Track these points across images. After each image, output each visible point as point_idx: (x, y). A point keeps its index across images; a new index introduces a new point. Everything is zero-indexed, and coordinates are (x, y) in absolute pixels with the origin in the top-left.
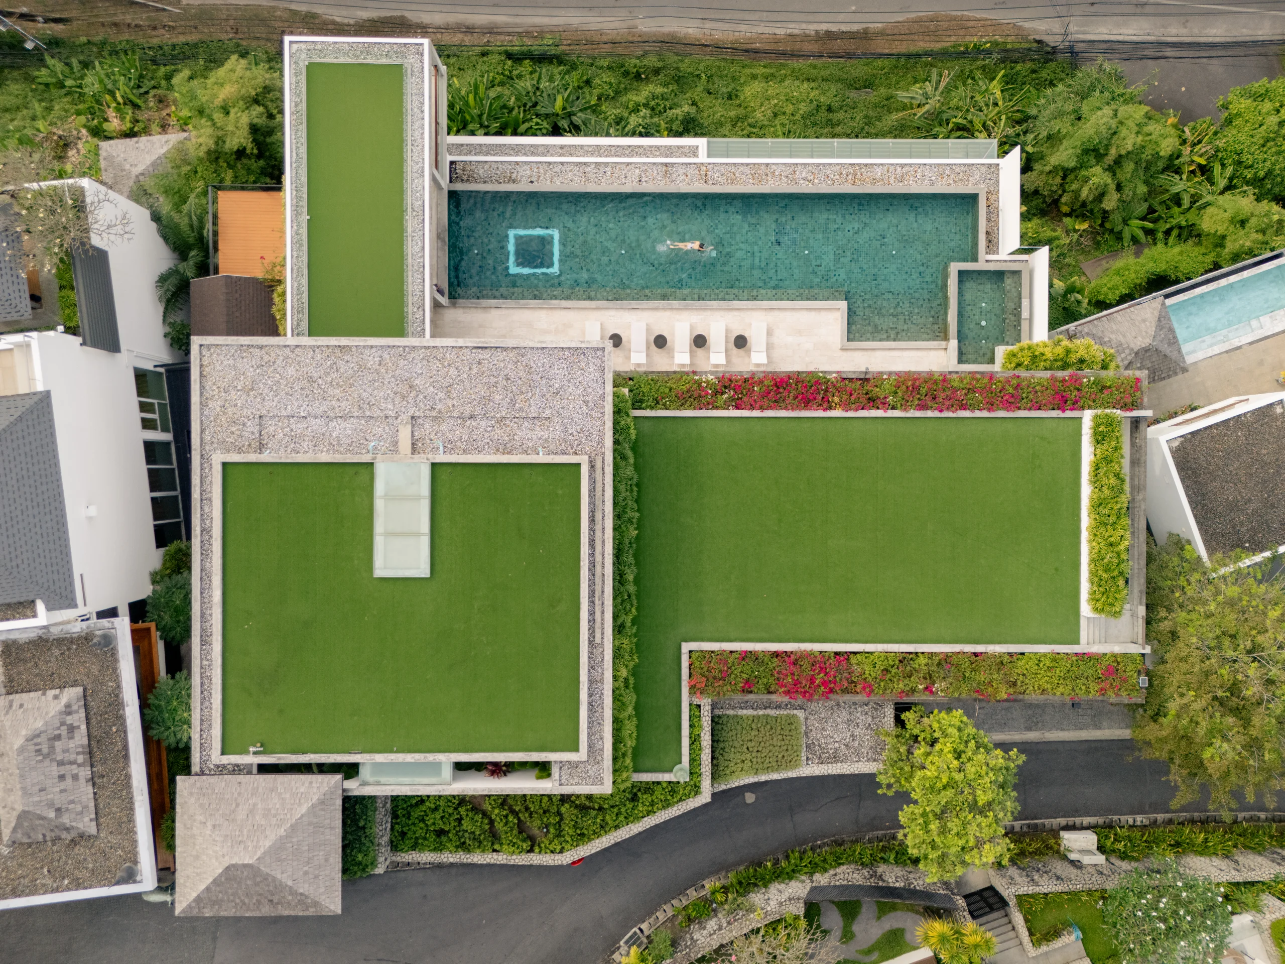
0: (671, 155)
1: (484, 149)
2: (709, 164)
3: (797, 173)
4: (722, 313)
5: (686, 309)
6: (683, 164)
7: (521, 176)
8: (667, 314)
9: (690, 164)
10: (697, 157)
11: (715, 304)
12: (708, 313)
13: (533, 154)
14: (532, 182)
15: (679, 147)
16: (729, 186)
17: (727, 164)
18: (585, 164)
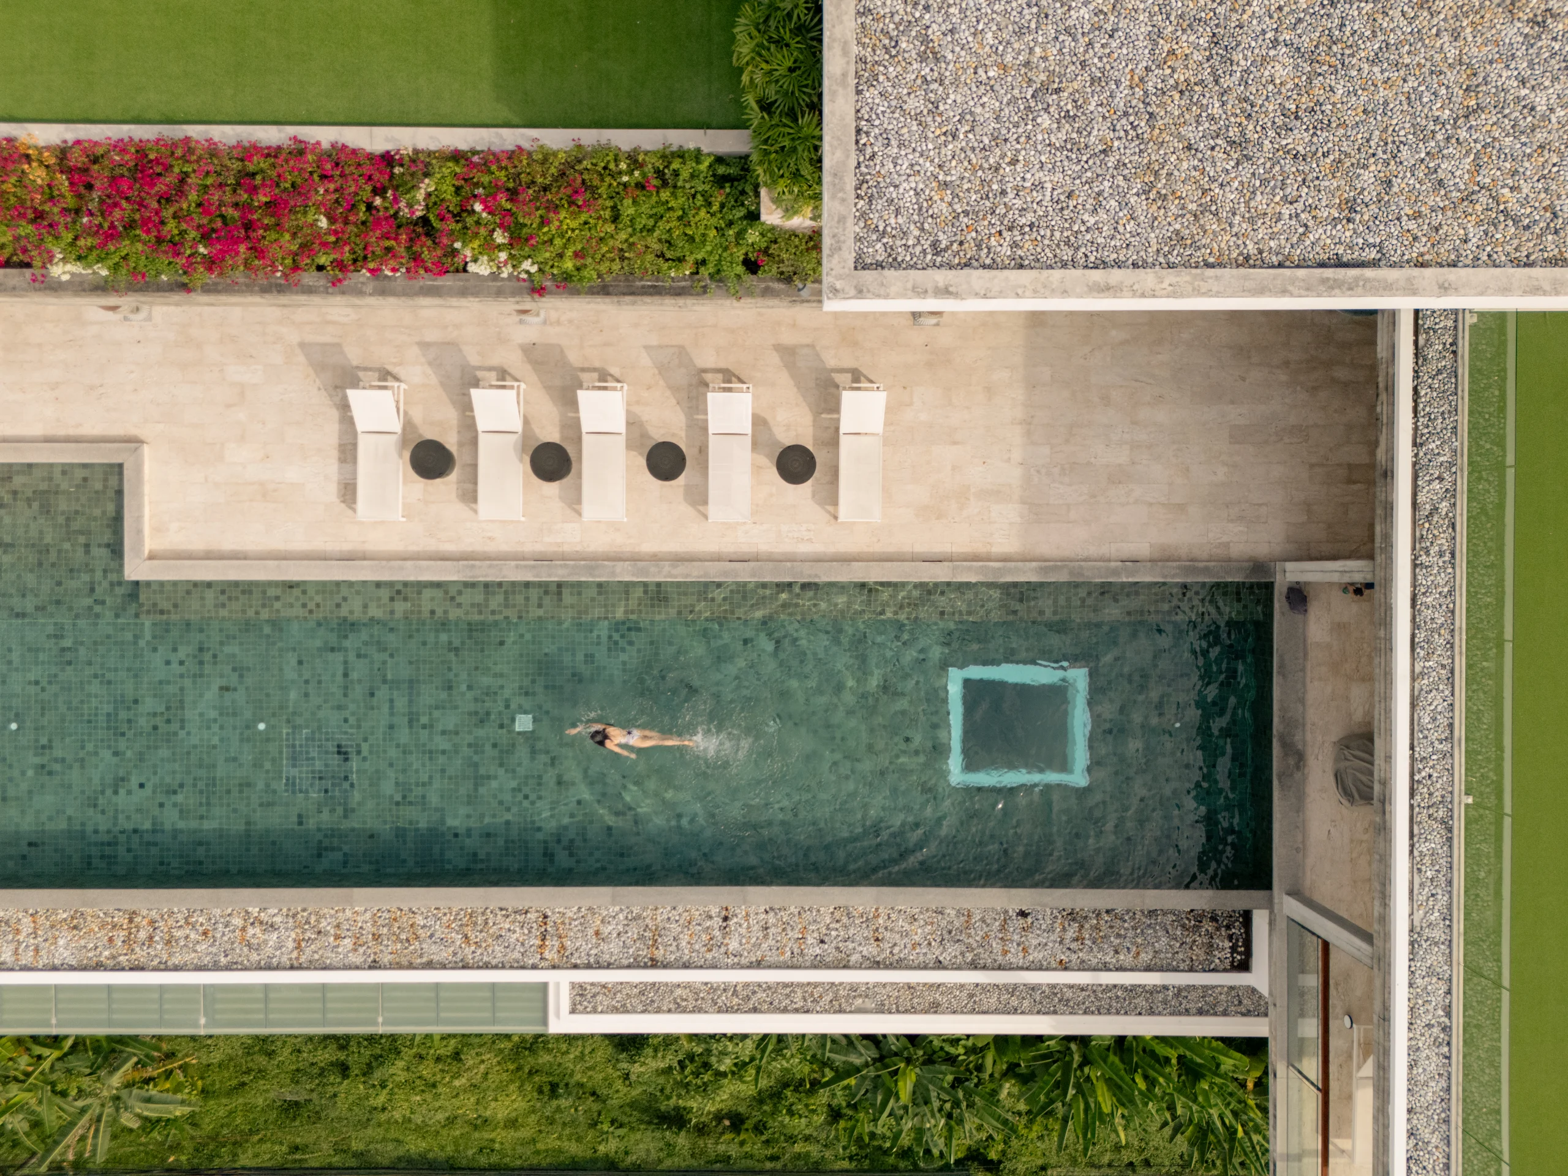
0: (644, 989)
1: (1141, 1002)
2: (534, 967)
3: (290, 945)
4: (491, 548)
5: (594, 560)
6: (608, 966)
7: (1049, 931)
8: (648, 547)
9: (589, 966)
10: (573, 985)
11: (513, 574)
12: (530, 547)
13: (1012, 990)
14: (1023, 914)
15: (623, 1009)
16: (479, 906)
17: (487, 966)
18: (876, 965)
